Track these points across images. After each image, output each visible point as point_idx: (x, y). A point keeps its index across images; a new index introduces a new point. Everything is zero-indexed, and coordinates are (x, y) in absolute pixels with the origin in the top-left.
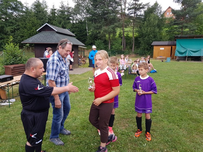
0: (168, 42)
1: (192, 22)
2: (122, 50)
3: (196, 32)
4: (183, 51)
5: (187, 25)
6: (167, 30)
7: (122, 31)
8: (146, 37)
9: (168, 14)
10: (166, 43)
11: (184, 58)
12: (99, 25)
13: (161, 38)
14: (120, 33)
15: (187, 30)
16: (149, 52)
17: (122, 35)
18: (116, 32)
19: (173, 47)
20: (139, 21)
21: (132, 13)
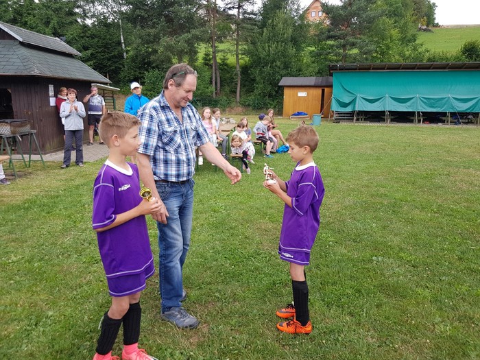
0: (315, 78)
1: (364, 35)
2: (212, 97)
3: (374, 57)
4: (346, 100)
5: (355, 40)
6: (313, 51)
7: (211, 50)
8: (266, 65)
9: (313, 14)
10: (312, 80)
11: (350, 116)
12: (153, 31)
13: (300, 70)
14: (207, 55)
15: (355, 51)
16: (273, 101)
17: (210, 60)
18: (196, 53)
19: (326, 89)
20: (249, 26)
21: (233, 7)
